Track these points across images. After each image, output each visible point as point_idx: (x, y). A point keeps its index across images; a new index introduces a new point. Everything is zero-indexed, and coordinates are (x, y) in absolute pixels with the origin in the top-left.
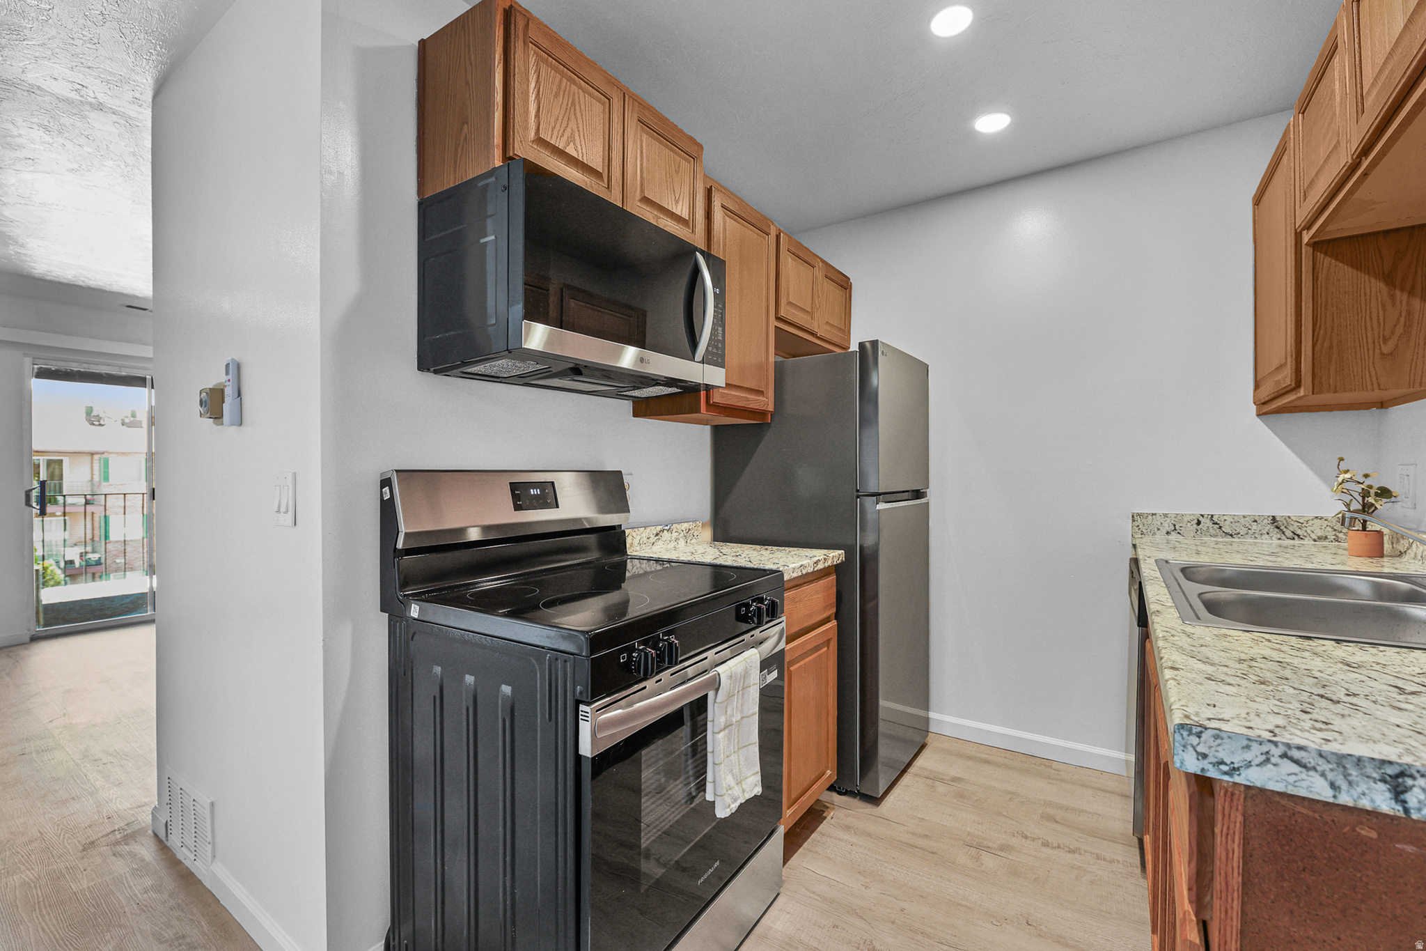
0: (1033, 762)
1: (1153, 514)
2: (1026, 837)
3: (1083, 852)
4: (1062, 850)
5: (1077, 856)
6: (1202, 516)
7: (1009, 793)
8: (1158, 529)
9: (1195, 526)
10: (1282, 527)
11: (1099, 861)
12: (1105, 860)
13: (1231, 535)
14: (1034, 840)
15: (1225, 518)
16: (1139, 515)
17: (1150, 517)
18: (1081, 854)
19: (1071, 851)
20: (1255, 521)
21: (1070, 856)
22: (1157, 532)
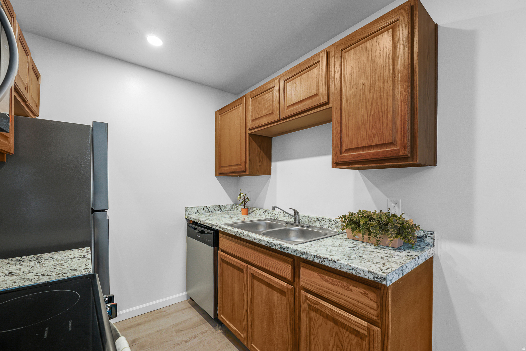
0: (155, 313)
1: (192, 207)
2: (179, 344)
3: (197, 335)
4: (192, 340)
5: (197, 338)
6: (204, 207)
7: (158, 331)
8: (193, 212)
9: (202, 210)
10: (221, 208)
11: (203, 335)
12: (204, 333)
13: (211, 212)
14: (181, 343)
15: (209, 207)
16: (188, 208)
17: (191, 208)
18: (197, 337)
19: (194, 338)
20: (216, 207)
21: (195, 340)
22: (193, 213)
